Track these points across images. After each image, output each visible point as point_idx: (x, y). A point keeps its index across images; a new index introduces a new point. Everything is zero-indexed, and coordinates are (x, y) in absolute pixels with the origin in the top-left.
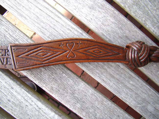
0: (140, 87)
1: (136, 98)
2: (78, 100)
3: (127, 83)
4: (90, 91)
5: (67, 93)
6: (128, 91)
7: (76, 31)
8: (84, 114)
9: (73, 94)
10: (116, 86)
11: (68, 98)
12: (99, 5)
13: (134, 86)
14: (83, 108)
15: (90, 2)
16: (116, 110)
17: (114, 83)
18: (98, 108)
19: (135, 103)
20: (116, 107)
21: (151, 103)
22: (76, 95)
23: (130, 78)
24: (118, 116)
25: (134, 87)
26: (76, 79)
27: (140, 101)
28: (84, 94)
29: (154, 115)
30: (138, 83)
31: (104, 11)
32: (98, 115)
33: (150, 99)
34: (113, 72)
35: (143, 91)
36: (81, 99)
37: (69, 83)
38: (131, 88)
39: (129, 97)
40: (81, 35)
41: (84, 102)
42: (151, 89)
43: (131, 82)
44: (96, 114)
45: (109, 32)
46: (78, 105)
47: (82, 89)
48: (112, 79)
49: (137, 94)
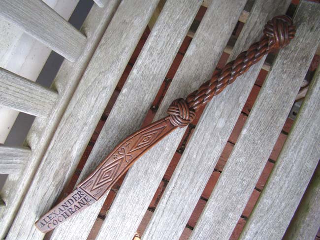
0: (198, 143)
1: (211, 146)
2: (225, 216)
3: (197, 162)
4: (213, 203)
5: (219, 229)
6: (205, 158)
7: (151, 229)
8: (239, 206)
9: (219, 223)
10: (202, 174)
11: (224, 228)
12: (118, 210)
13: (198, 152)
14: (233, 209)
15: (118, 221)
16: (230, 168)
17: (200, 177)
18: (230, 191)
19: (218, 146)
20: (227, 169)
21: (215, 124)
22: (220, 219)
23: (190, 160)
24: (236, 164)
25: (200, 152)
26: (203, 221)
27: (214, 141)
28: (217, 210)
29: (229, 117)
30: (194, 147)
31: (124, 205)
32: (238, 190)
33: (210, 128)
34: (187, 180)
35: (202, 138)
36: (223, 213)
37: (208, 229)
38: (201, 154)
39: (212, 155)
40: (155, 224)
41: (226, 209)
42: (198, 129)
43: (195, 156)
44: (237, 192)
45: (145, 194)
46: (231, 215)
47: (212, 214)
48: (195, 181)
49: (207, 145)
